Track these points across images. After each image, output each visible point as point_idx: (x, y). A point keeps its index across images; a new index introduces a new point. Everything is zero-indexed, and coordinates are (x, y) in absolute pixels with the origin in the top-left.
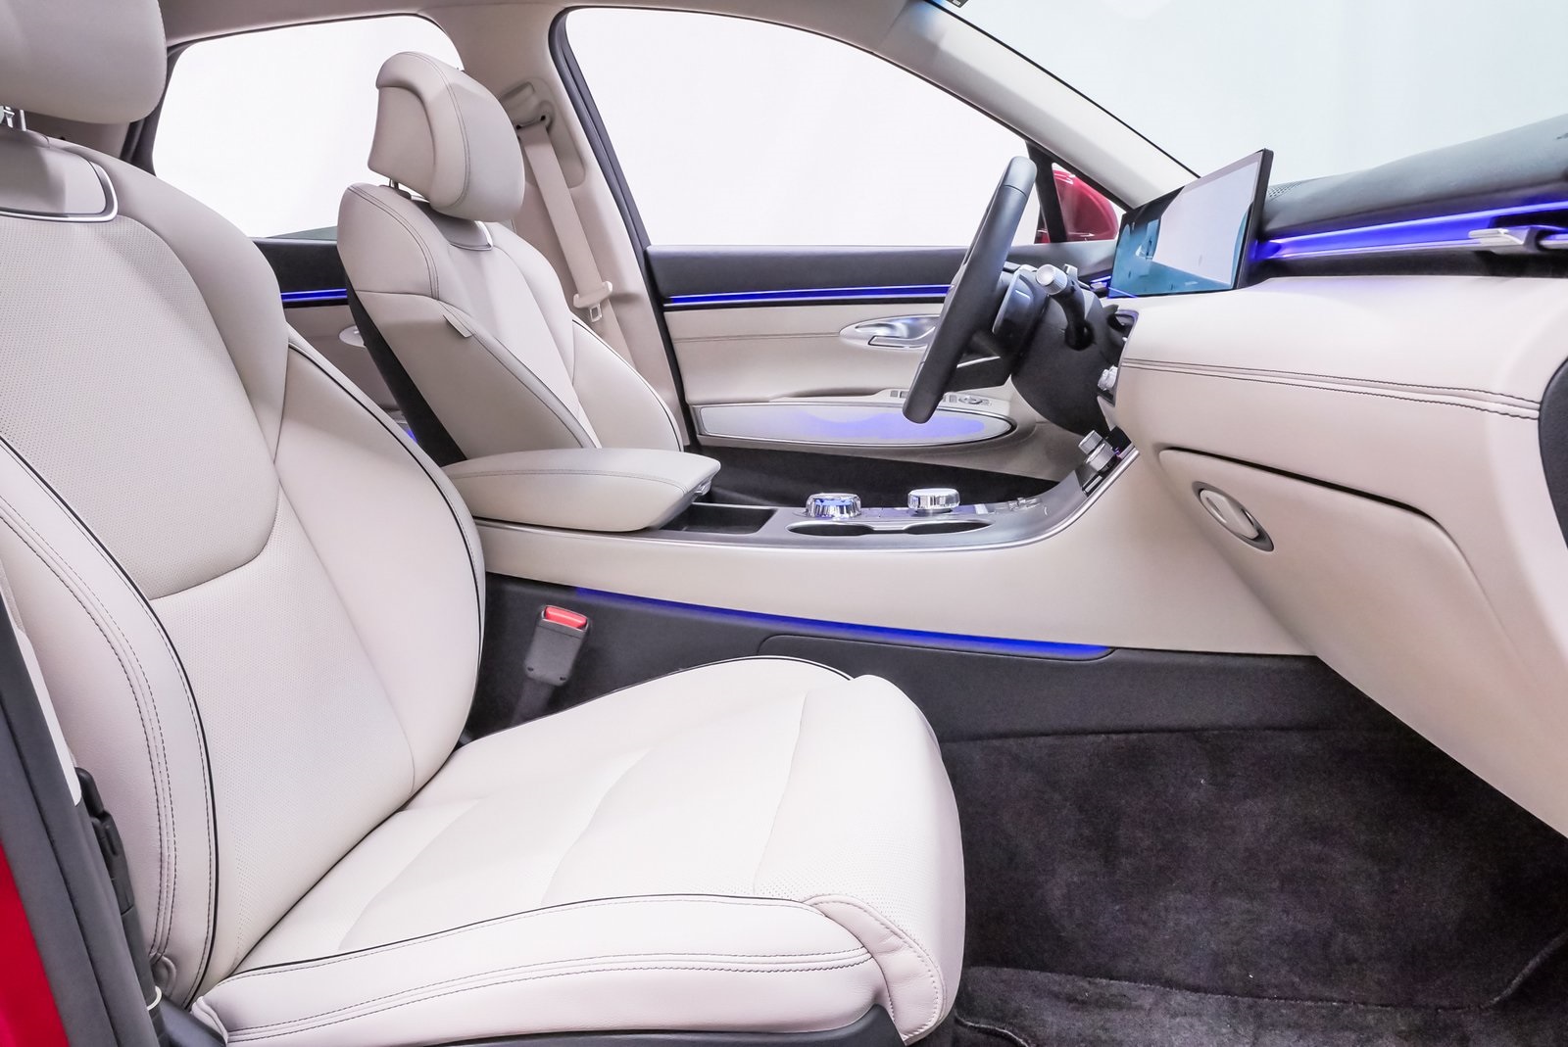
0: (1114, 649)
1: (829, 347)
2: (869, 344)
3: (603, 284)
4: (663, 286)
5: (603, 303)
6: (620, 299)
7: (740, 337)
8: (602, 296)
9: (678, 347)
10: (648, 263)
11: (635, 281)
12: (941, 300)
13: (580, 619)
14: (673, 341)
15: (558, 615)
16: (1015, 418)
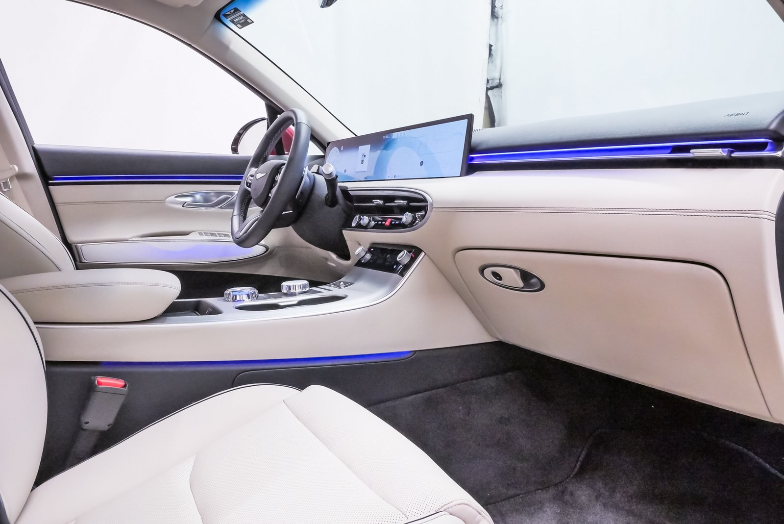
0: (416, 351)
1: (159, 209)
2: (183, 206)
3: (11, 166)
4: (48, 169)
5: (11, 178)
6: (22, 177)
7: (104, 202)
8: (9, 174)
9: (60, 209)
10: (36, 154)
11: (30, 166)
12: (239, 183)
13: (121, 383)
14: (56, 205)
15: (105, 382)
16: (268, 245)
